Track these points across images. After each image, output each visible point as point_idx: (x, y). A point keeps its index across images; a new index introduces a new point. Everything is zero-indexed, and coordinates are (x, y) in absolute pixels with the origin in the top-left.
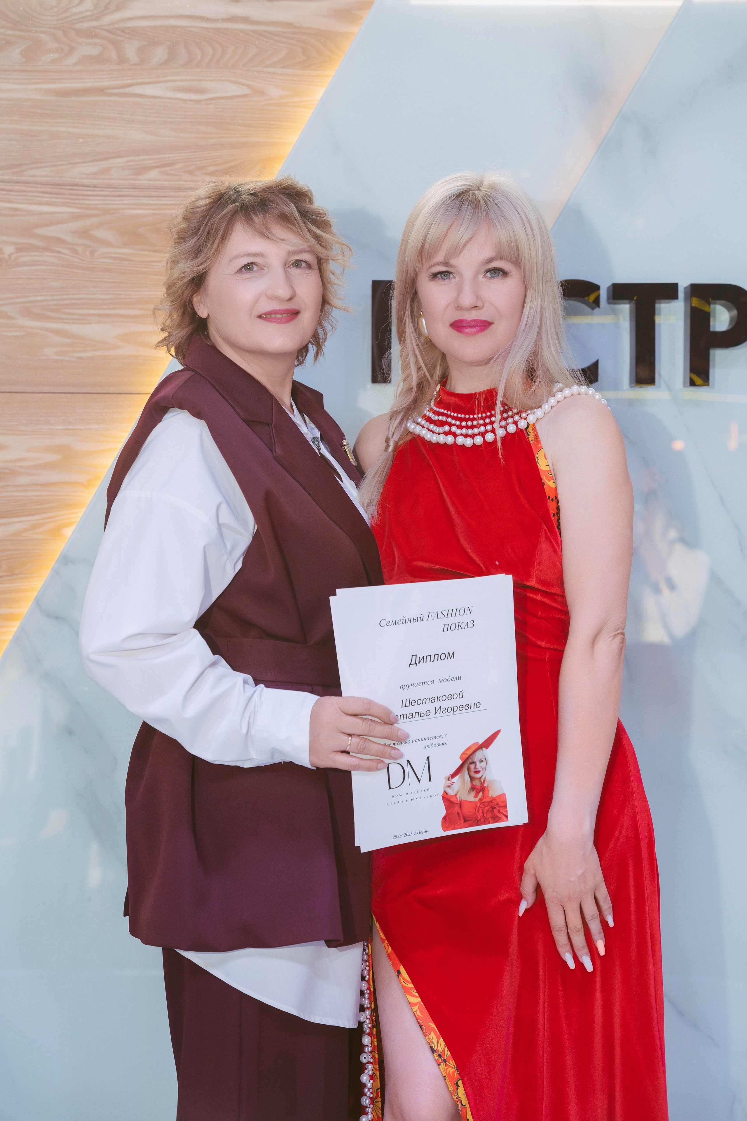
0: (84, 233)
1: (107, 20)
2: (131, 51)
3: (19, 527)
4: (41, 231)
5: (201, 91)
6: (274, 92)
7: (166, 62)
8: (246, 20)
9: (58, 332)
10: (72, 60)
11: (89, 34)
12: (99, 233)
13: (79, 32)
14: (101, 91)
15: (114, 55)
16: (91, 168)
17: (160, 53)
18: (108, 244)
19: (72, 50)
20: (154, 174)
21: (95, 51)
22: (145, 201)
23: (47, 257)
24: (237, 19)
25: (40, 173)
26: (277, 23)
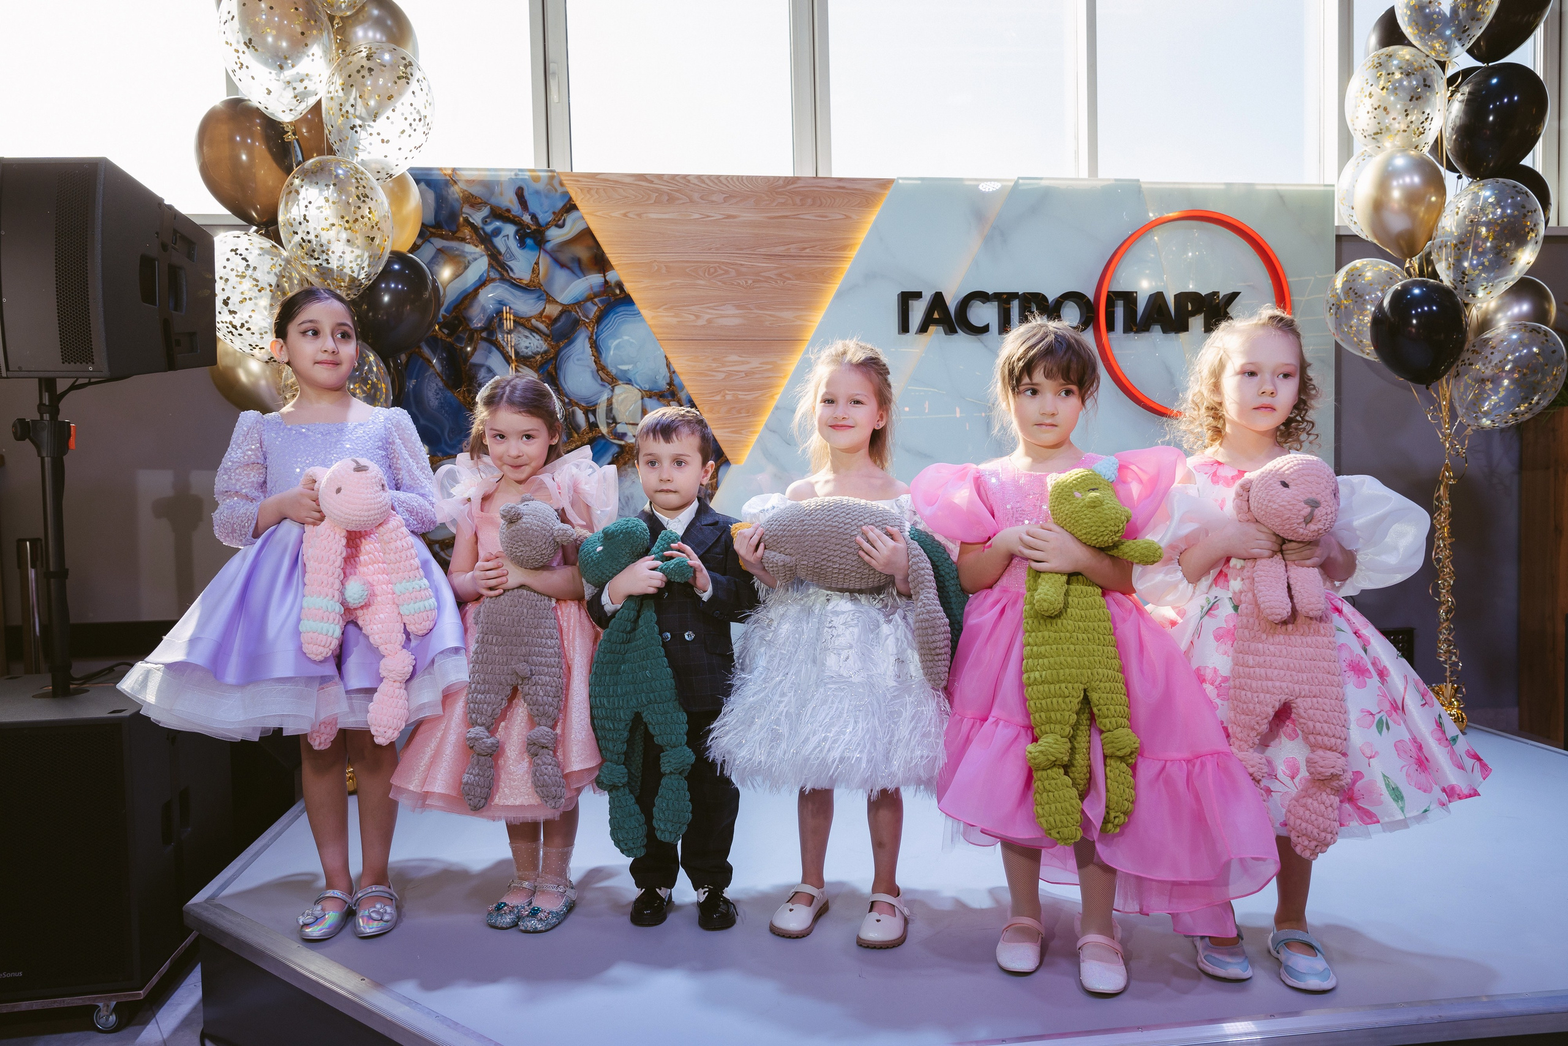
0: (780, 275)
1: (789, 188)
2: (798, 200)
3: (757, 395)
4: (763, 274)
5: (826, 217)
6: (854, 216)
8: (843, 188)
10: (775, 204)
11: (781, 193)
12: (786, 275)
13: (777, 193)
14: (786, 217)
15: (790, 202)
16: (783, 248)
17: (809, 201)
18: (789, 279)
19: (774, 200)
20: (807, 250)
21: (783, 201)
22: (804, 262)
23: (765, 285)
24: (839, 187)
25: (762, 251)
26: (856, 189)
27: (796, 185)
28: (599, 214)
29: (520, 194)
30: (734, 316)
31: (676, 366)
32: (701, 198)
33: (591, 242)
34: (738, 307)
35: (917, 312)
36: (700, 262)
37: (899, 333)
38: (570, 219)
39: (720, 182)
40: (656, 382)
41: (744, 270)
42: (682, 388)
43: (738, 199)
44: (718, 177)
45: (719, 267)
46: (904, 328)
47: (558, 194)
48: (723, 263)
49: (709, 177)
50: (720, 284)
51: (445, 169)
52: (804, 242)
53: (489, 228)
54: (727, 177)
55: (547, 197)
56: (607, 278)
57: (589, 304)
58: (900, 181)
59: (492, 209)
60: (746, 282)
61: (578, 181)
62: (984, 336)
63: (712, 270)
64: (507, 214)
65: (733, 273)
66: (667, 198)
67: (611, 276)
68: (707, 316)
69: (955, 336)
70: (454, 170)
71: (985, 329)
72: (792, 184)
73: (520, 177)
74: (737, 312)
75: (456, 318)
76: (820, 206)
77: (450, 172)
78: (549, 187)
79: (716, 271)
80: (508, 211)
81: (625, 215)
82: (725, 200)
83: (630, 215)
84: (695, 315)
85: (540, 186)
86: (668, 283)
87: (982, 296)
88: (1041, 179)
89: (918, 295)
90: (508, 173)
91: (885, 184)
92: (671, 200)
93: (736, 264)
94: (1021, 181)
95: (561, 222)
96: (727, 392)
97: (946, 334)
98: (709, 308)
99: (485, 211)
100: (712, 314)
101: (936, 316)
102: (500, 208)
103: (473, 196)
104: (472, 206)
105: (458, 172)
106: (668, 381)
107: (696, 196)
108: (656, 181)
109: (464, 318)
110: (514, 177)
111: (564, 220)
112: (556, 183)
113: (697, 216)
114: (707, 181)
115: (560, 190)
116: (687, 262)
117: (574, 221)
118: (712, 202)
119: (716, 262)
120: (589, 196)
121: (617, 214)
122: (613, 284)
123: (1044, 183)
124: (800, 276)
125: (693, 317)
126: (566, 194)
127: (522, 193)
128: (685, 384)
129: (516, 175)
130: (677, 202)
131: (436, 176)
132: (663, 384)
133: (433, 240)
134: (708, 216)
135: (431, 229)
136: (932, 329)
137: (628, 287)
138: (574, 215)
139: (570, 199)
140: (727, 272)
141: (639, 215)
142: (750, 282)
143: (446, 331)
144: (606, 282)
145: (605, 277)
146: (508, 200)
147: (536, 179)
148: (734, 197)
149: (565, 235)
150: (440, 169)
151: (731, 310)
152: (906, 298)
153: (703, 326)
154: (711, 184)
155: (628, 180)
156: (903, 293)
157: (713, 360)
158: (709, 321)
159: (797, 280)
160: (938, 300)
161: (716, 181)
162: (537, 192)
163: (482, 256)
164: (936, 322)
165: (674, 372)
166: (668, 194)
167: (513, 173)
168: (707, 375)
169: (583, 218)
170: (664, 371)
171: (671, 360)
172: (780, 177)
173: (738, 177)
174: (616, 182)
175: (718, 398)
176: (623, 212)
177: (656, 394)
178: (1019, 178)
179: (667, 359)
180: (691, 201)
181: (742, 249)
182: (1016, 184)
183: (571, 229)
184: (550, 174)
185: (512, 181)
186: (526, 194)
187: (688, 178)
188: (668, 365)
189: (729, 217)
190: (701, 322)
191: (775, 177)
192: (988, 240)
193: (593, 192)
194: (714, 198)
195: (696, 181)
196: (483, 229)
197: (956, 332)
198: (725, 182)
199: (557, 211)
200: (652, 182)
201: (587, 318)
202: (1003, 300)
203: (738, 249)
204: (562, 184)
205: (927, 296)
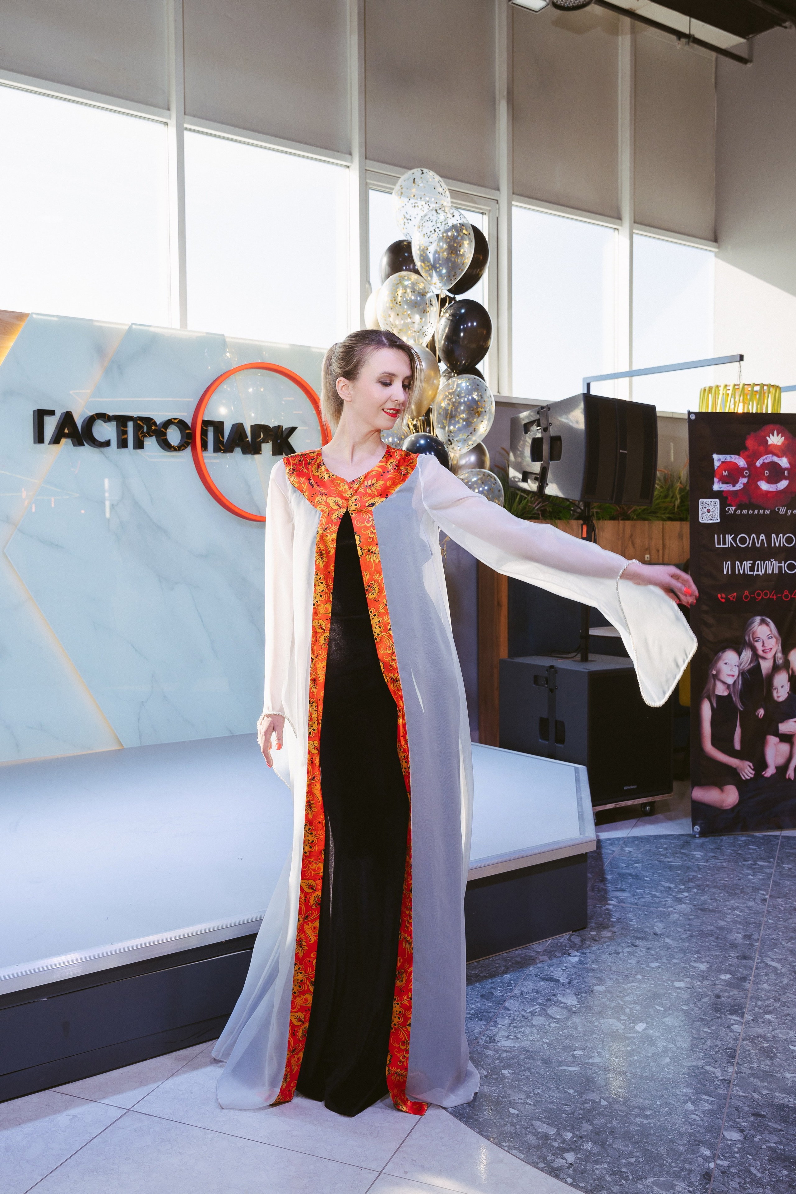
35: (51, 425)
37: (35, 443)
46: (39, 438)
58: (34, 316)
62: (106, 449)
69: (82, 448)
71: (107, 444)
87: (103, 417)
88: (149, 326)
89: (52, 413)
91: (20, 317)
94: (134, 326)
97: (74, 445)
101: (66, 431)
123: (153, 330)
136: (63, 441)
152: (40, 415)
156: (39, 411)
160: (68, 418)
164: (67, 436)
178: (132, 324)
182: (130, 328)
192: (108, 371)
197: (83, 445)
202: (121, 421)
205: (58, 414)
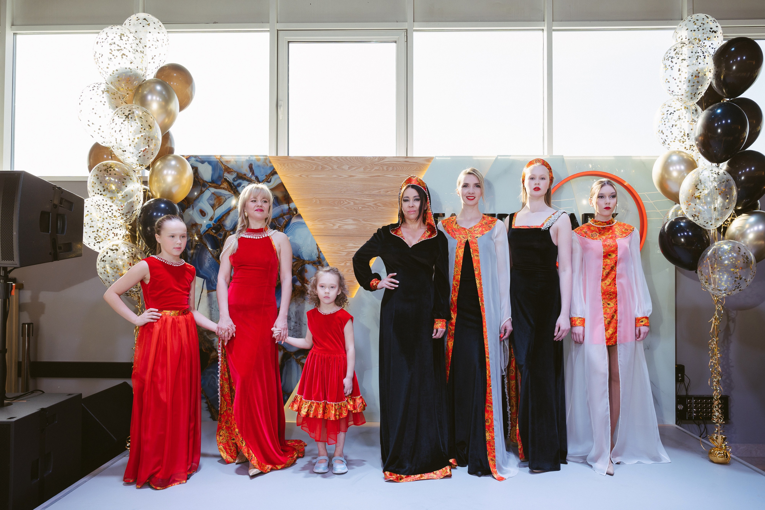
0: (375, 204)
1: (381, 162)
2: (385, 168)
4: (367, 204)
5: (399, 176)
7: (392, 170)
8: (408, 162)
9: (370, 224)
10: (374, 170)
11: (377, 165)
12: (378, 204)
13: (375, 165)
14: (379, 176)
15: (382, 169)
16: (377, 191)
17: (391, 168)
18: (379, 206)
19: (373, 168)
20: (389, 192)
21: (378, 168)
22: (388, 198)
23: (368, 209)
24: (406, 161)
25: (367, 192)
26: (414, 162)
27: (384, 161)
28: (288, 175)
29: (251, 167)
30: (352, 224)
31: (321, 249)
32: (337, 167)
33: (283, 189)
34: (354, 220)
36: (336, 198)
38: (273, 178)
39: (347, 160)
40: (312, 257)
41: (357, 202)
42: (324, 259)
43: (356, 168)
44: (346, 157)
45: (345, 201)
47: (269, 166)
48: (347, 199)
49: (342, 157)
50: (345, 208)
51: (217, 156)
52: (387, 188)
53: (236, 183)
54: (350, 157)
55: (263, 168)
56: (290, 206)
57: (281, 219)
58: (437, 158)
59: (237, 174)
60: (358, 208)
61: (279, 160)
63: (342, 202)
64: (244, 176)
65: (352, 203)
66: (321, 167)
67: (292, 205)
68: (339, 225)
70: (221, 156)
72: (382, 160)
73: (251, 159)
74: (354, 222)
75: (219, 225)
76: (396, 171)
77: (219, 157)
78: (264, 163)
79: (344, 203)
80: (245, 175)
81: (300, 176)
82: (349, 168)
83: (303, 176)
84: (333, 224)
85: (260, 163)
86: (320, 208)
88: (510, 156)
89: (443, 215)
90: (246, 157)
91: (429, 159)
92: (323, 168)
93: (354, 199)
94: (499, 157)
95: (269, 180)
96: (347, 261)
98: (339, 220)
99: (234, 175)
100: (341, 223)
102: (241, 174)
103: (229, 168)
104: (229, 173)
105: (223, 157)
106: (318, 256)
107: (335, 167)
108: (316, 160)
109: (222, 225)
110: (248, 159)
111: (271, 179)
112: (268, 162)
113: (335, 176)
114: (341, 160)
115: (269, 165)
116: (330, 198)
117: (276, 179)
118: (343, 169)
119: (344, 198)
120: (284, 167)
121: (297, 175)
122: (293, 209)
123: (511, 158)
124: (385, 204)
125: (332, 225)
126: (272, 167)
127: (252, 167)
128: (325, 257)
129: (249, 158)
130: (326, 170)
131: (213, 159)
132: (315, 258)
133: (210, 189)
134: (341, 176)
135: (209, 184)
137: (300, 211)
138: (275, 176)
139: (274, 169)
140: (349, 203)
141: (307, 176)
142: (360, 208)
143: (214, 231)
144: (289, 208)
145: (289, 206)
146: (245, 170)
147: (259, 160)
148: (354, 167)
149: (272, 185)
150: (215, 156)
151: (350, 221)
152: (437, 217)
153: (336, 229)
154: (342, 161)
155: (303, 159)
156: (435, 214)
157: (341, 246)
158: (339, 227)
159: (384, 207)
161: (345, 159)
162: (259, 166)
163: (232, 196)
165: (321, 252)
166: (322, 166)
167: (248, 157)
168: (338, 253)
169: (279, 178)
170: (316, 251)
171: (319, 246)
172: (376, 157)
173: (356, 157)
174: (297, 160)
175: (343, 264)
176: (299, 174)
177: (311, 262)
178: (498, 156)
179: (317, 245)
180: (333, 169)
181: (357, 192)
182: (497, 159)
183: (274, 183)
184: (265, 157)
185: (247, 160)
186: (253, 167)
187: (331, 158)
188: (318, 248)
189: (351, 176)
190: (336, 227)
191: (373, 157)
193: (286, 165)
194: (344, 167)
195: (335, 160)
196: (233, 184)
198: (349, 159)
199: (267, 175)
200: (314, 160)
201: (280, 225)
203: (355, 192)
204: (270, 162)
205: (447, 216)
